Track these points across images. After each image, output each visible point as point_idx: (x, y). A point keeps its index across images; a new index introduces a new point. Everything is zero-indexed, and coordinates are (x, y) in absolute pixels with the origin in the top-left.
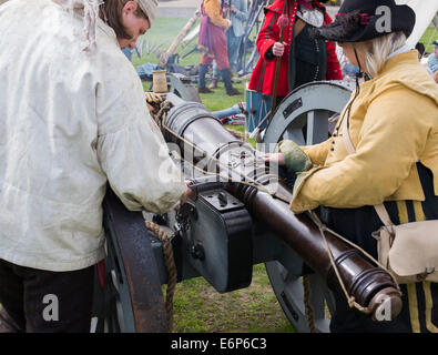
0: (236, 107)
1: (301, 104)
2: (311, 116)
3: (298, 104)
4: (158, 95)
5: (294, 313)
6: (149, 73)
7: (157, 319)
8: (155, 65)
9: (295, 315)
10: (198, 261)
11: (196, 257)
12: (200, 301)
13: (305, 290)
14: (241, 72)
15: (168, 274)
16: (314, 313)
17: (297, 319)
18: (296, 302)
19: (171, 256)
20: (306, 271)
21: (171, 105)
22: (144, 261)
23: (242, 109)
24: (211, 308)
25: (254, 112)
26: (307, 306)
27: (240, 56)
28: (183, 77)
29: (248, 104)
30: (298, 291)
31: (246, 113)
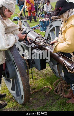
0: (37, 25)
1: (53, 25)
2: (55, 28)
3: (52, 25)
4: (20, 26)
5: (55, 72)
6: (16, 19)
7: (26, 78)
8: (17, 17)
9: (55, 73)
10: (33, 64)
11: (33, 63)
12: (34, 71)
13: (58, 67)
14: (37, 16)
15: (27, 67)
16: (60, 72)
17: (56, 73)
18: (56, 70)
19: (27, 63)
20: (58, 64)
21: (23, 29)
22: (22, 66)
23: (38, 25)
24: (37, 73)
25: (41, 26)
26: (58, 71)
27: (37, 13)
28: (25, 20)
29: (40, 24)
30: (56, 68)
31: (40, 26)
